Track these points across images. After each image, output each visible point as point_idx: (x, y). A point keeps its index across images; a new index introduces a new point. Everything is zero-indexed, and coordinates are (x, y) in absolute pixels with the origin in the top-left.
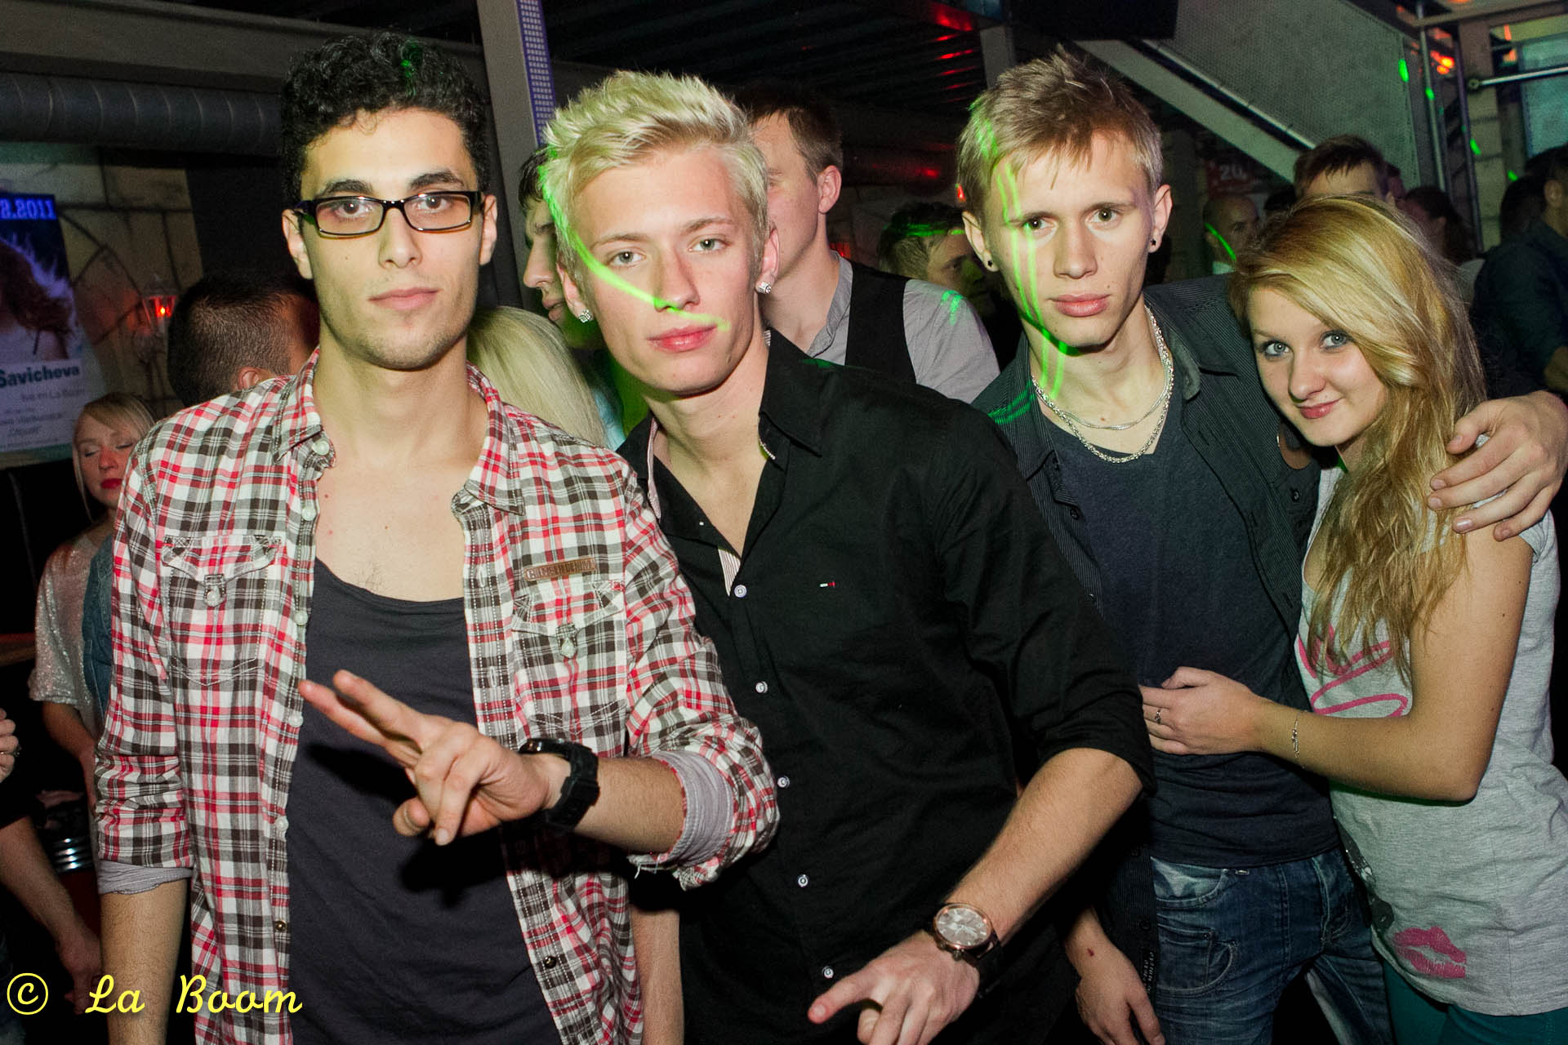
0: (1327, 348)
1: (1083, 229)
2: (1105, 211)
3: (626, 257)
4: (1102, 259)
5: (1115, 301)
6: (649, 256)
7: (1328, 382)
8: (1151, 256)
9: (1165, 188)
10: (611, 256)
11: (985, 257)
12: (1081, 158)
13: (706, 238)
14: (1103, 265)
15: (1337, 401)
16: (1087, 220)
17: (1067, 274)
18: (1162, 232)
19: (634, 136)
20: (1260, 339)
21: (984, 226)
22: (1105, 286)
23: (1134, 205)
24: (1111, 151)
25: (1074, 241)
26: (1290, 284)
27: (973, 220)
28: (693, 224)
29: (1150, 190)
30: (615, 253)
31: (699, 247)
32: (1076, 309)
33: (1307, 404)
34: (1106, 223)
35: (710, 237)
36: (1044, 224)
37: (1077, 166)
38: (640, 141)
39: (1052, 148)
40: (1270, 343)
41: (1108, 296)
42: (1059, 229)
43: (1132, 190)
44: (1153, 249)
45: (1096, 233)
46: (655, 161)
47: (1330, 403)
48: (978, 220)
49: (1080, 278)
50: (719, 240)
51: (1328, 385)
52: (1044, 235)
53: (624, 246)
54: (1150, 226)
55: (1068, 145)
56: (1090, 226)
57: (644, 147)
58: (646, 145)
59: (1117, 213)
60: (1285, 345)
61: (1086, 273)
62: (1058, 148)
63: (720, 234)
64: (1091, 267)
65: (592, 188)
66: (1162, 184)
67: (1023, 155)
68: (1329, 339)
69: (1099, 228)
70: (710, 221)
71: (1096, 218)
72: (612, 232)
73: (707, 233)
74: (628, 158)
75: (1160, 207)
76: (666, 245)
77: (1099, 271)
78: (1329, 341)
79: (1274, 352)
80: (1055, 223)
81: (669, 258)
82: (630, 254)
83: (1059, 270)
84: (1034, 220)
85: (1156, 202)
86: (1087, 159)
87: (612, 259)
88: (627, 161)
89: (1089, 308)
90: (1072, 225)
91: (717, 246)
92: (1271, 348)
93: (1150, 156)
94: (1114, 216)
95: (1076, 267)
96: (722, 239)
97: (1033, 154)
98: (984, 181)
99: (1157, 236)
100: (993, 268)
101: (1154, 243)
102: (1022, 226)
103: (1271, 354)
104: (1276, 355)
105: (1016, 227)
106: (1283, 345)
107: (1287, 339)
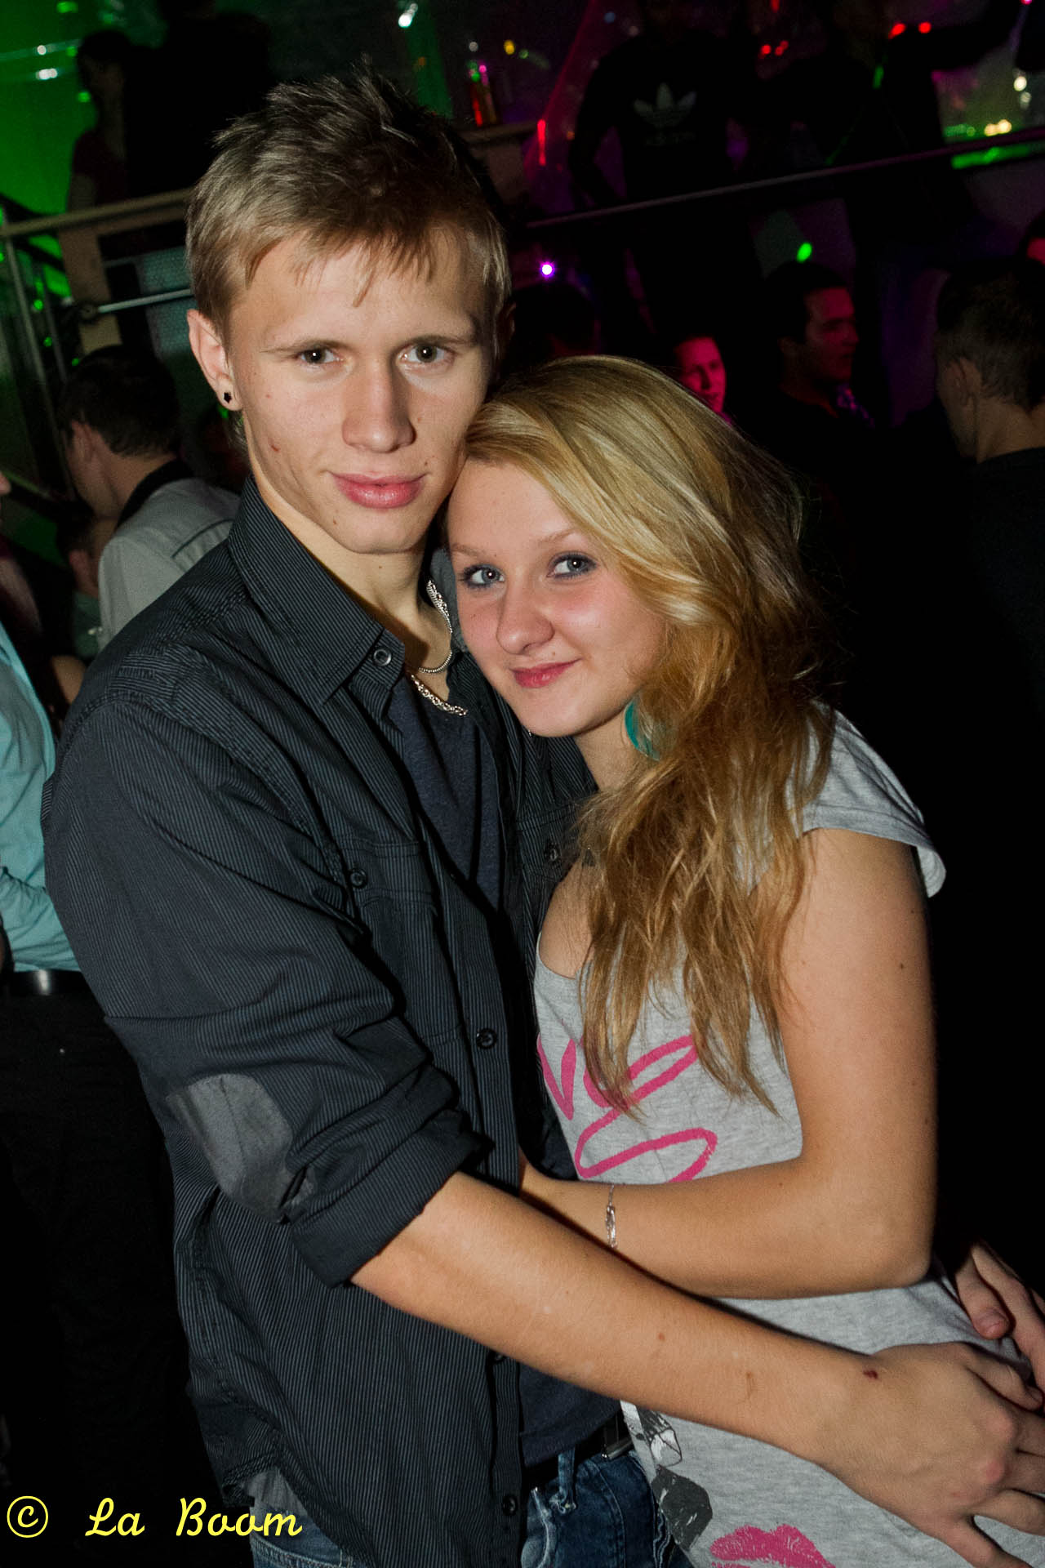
0: (558, 577)
1: (393, 369)
2: (427, 348)
4: (419, 420)
5: (434, 484)
7: (557, 630)
14: (424, 432)
15: (573, 663)
16: (400, 361)
17: (362, 445)
20: (462, 561)
21: (227, 343)
22: (422, 463)
23: (472, 341)
25: (378, 394)
27: (206, 325)
32: (372, 495)
34: (429, 365)
36: (329, 357)
40: (476, 569)
41: (424, 475)
42: (354, 371)
43: (470, 316)
45: (413, 379)
47: (561, 666)
49: (384, 452)
51: (556, 636)
52: (331, 376)
56: (404, 369)
59: (446, 350)
60: (498, 574)
61: (392, 443)
64: (404, 438)
68: (565, 564)
69: (418, 372)
71: (412, 356)
77: (417, 438)
78: (563, 567)
79: (481, 581)
80: (348, 358)
83: (351, 437)
84: (314, 353)
90: (376, 367)
92: (478, 577)
94: (441, 355)
95: (378, 436)
100: (232, 406)
102: (296, 357)
103: (478, 585)
104: (484, 585)
105: (288, 357)
106: (492, 573)
107: (500, 562)
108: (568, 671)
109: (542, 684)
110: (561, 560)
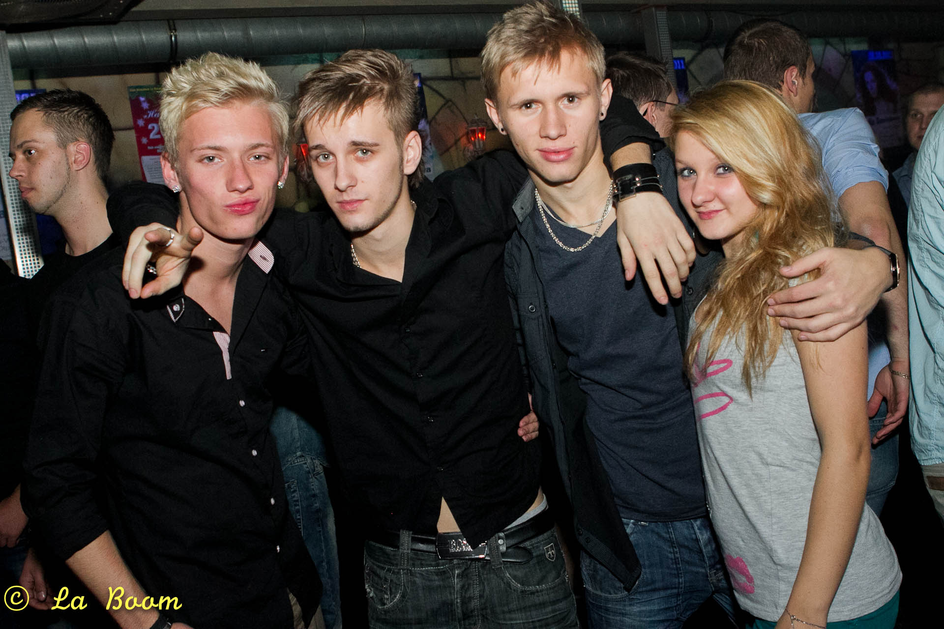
0: (719, 174)
1: (557, 107)
2: (571, 97)
3: (211, 159)
4: (569, 126)
5: (578, 152)
6: (225, 160)
7: (717, 196)
8: (601, 122)
9: (608, 81)
10: (202, 158)
11: (500, 126)
12: (554, 66)
13: (258, 154)
14: (571, 130)
15: (722, 210)
16: (560, 103)
17: (547, 137)
18: (607, 108)
19: (226, 92)
20: (679, 166)
21: (498, 108)
23: (588, 94)
24: (573, 60)
25: (552, 117)
26: (699, 130)
27: (491, 104)
28: (253, 145)
29: (598, 84)
30: (205, 156)
31: (252, 159)
32: (554, 157)
33: (702, 209)
34: (571, 104)
35: (260, 154)
36: (534, 106)
37: (551, 71)
38: (229, 95)
39: (536, 60)
40: (684, 169)
42: (543, 110)
43: (586, 84)
44: (602, 118)
45: (566, 111)
46: (235, 107)
47: (717, 211)
48: (494, 104)
49: (556, 139)
50: (264, 156)
51: (716, 199)
52: (534, 113)
53: (211, 153)
54: (599, 104)
55: (546, 58)
56: (562, 107)
57: (229, 98)
58: (232, 98)
59: (579, 98)
60: (694, 171)
61: (560, 136)
62: (540, 60)
63: (265, 153)
64: (563, 132)
65: (194, 117)
66: (606, 78)
67: (519, 65)
68: (721, 169)
69: (567, 107)
70: (262, 145)
71: (566, 101)
72: (206, 144)
73: (260, 151)
74: (219, 103)
75: (605, 92)
76: (236, 155)
77: (568, 133)
78: (721, 170)
80: (540, 105)
81: (237, 162)
82: (213, 158)
83: (543, 134)
84: (528, 104)
85: (602, 91)
86: (557, 66)
87: (203, 160)
88: (218, 104)
89: (562, 157)
90: (551, 106)
91: (263, 158)
92: (686, 172)
93: (598, 62)
94: (576, 100)
95: (553, 133)
96: (267, 155)
97: (526, 63)
98: (496, 81)
99: (604, 110)
100: (504, 133)
101: (602, 114)
102: (521, 107)
103: (686, 176)
104: (688, 176)
105: (517, 108)
106: (692, 171)
107: (695, 167)
108: (720, 213)
109: (710, 218)
110: (720, 167)
